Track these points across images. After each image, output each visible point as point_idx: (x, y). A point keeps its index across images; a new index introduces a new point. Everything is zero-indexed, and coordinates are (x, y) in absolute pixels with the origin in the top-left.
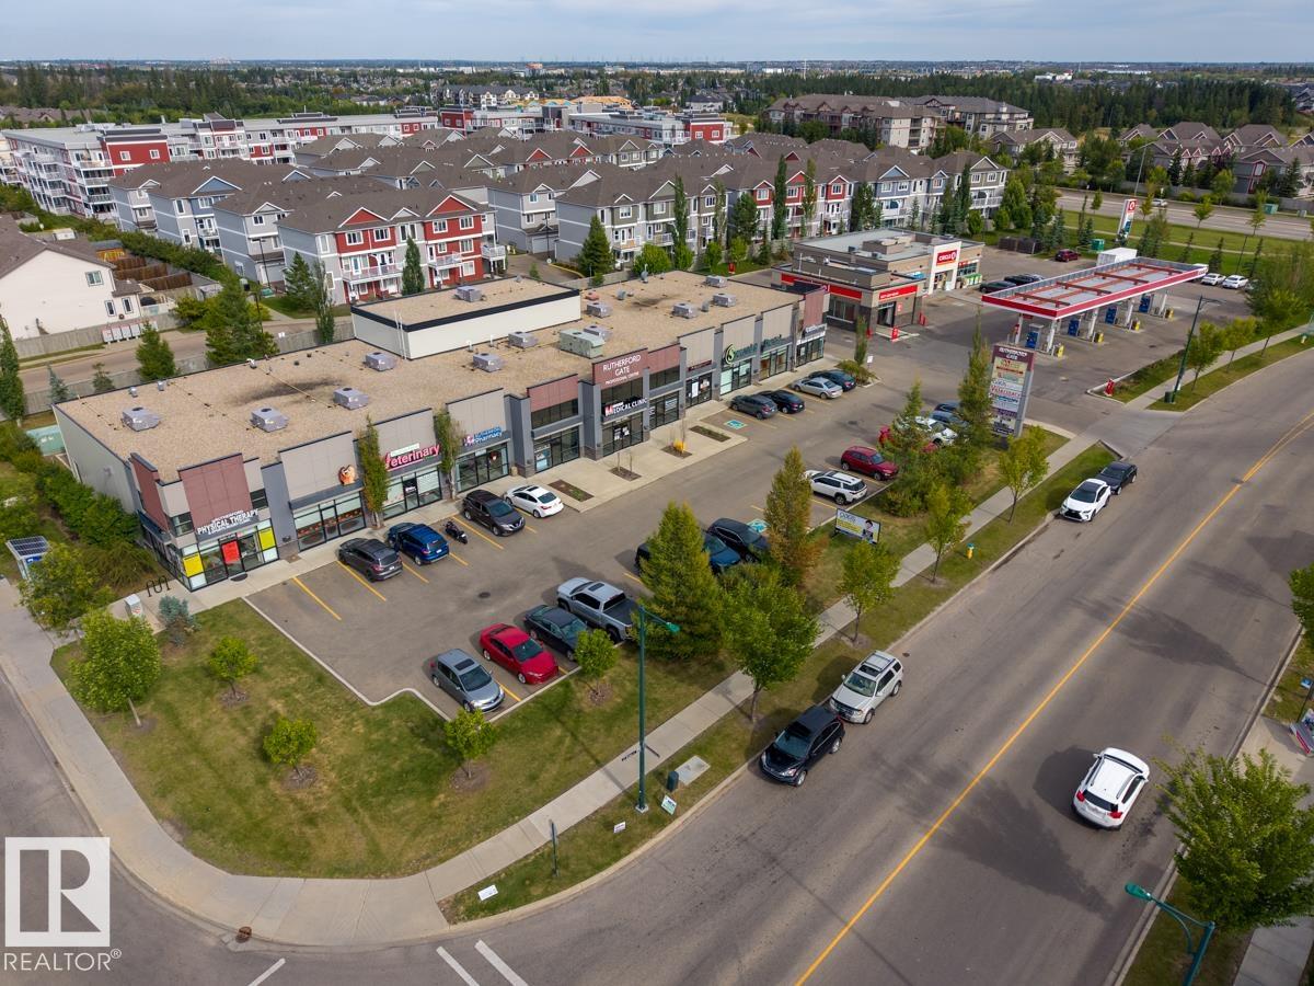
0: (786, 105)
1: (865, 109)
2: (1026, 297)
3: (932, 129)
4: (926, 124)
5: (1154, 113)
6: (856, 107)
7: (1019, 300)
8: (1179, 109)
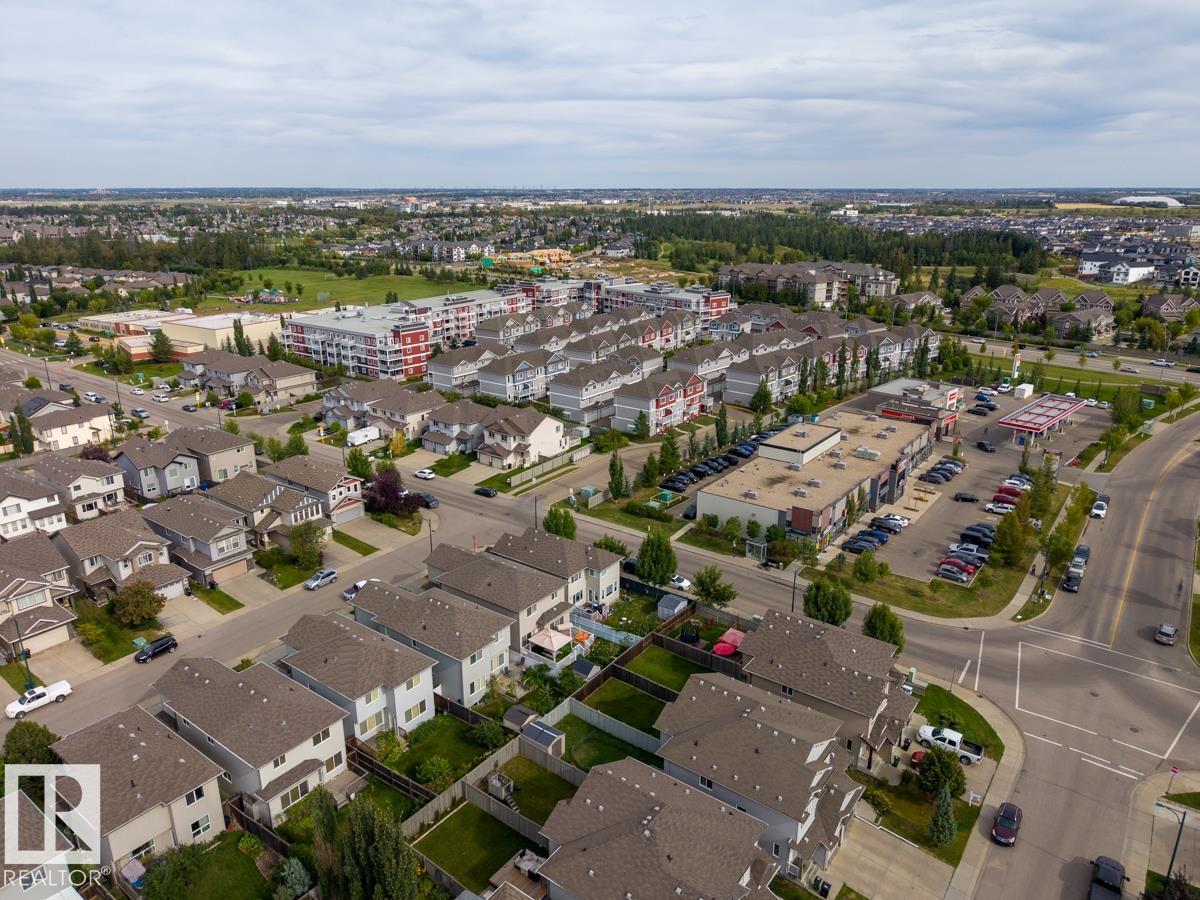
0: (732, 271)
1: (795, 276)
2: (1017, 421)
3: (839, 288)
4: (836, 285)
5: (947, 255)
6: (787, 275)
7: (1014, 422)
8: (965, 252)
